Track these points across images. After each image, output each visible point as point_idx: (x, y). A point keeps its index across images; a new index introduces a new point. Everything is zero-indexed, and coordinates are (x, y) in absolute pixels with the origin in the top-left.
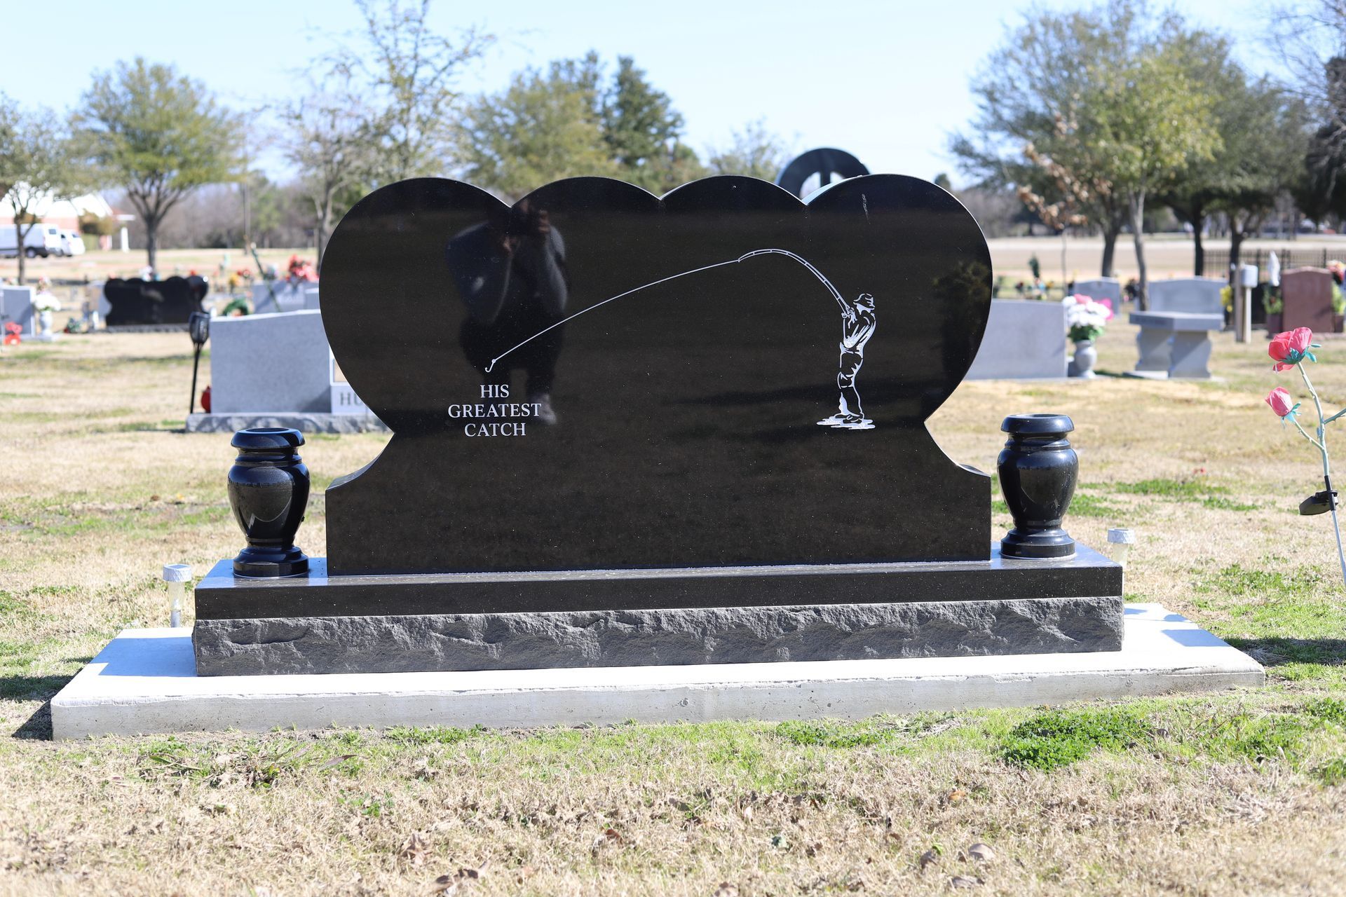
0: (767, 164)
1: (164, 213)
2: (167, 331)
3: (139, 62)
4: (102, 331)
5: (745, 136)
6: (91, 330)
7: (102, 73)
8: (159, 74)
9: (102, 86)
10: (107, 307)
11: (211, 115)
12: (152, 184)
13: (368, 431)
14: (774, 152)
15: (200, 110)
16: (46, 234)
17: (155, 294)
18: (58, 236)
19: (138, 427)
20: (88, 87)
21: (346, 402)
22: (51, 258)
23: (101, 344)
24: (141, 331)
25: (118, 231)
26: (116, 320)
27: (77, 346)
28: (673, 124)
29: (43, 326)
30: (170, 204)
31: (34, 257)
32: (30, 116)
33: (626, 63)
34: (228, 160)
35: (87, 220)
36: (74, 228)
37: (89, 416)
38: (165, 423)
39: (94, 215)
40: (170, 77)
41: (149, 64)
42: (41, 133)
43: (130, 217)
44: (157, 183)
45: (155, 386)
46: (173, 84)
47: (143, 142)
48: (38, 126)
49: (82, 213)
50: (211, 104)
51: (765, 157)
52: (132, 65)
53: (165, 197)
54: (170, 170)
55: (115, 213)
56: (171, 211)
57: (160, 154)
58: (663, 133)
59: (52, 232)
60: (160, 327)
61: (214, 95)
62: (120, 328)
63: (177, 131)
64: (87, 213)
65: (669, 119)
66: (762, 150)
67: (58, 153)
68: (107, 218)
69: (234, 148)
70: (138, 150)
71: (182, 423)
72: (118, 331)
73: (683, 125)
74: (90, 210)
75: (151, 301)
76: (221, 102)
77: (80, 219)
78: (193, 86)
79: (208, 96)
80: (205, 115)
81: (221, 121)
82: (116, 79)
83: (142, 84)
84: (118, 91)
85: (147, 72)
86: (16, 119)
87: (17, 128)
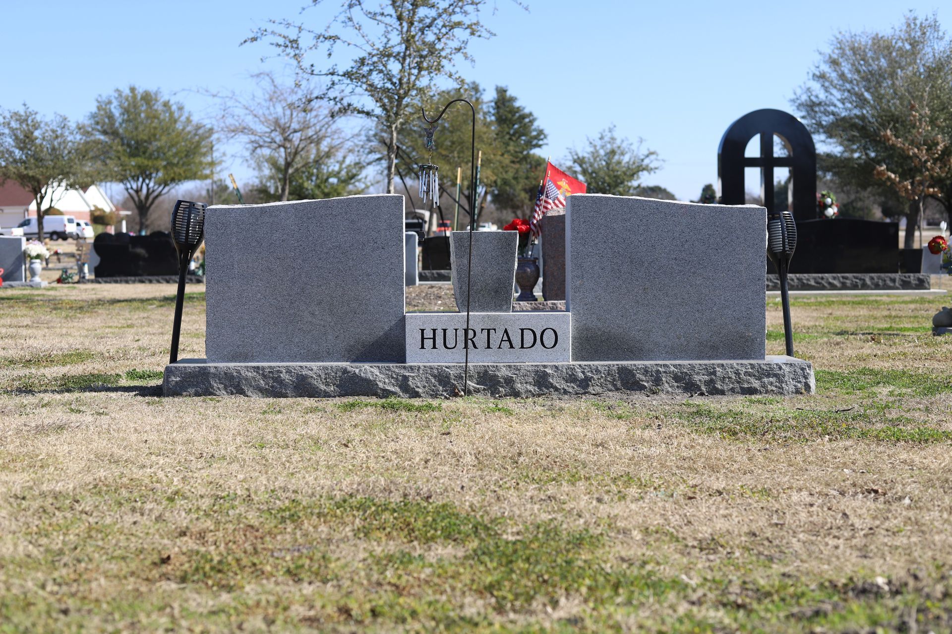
0: (619, 163)
1: (152, 203)
2: (151, 282)
3: (133, 90)
4: (92, 281)
5: (599, 143)
6: (82, 280)
7: (104, 98)
8: (148, 98)
9: (103, 107)
10: (97, 260)
11: (189, 128)
12: (144, 180)
13: (468, 392)
14: (623, 154)
15: (179, 126)
16: (66, 222)
17: (141, 251)
18: (75, 225)
19: (88, 384)
20: (94, 109)
21: (429, 343)
22: (70, 240)
23: (86, 290)
24: (127, 282)
25: (120, 222)
26: (103, 273)
27: (64, 292)
28: (537, 137)
29: (33, 273)
30: (157, 197)
31: (57, 240)
32: (46, 124)
33: (501, 92)
34: (201, 163)
35: (97, 213)
36: (88, 219)
37: (28, 363)
38: (132, 375)
39: (102, 210)
40: (156, 101)
41: (140, 90)
42: (57, 137)
43: (129, 213)
44: (147, 181)
45: (130, 326)
46: (158, 107)
47: (137, 148)
48: (53, 131)
49: (93, 208)
50: (189, 120)
51: (616, 157)
52: (127, 92)
53: (153, 191)
54: (157, 171)
55: (117, 210)
56: (157, 202)
57: (150, 158)
58: (530, 145)
59: (71, 221)
60: (143, 278)
61: (190, 114)
62: (108, 279)
63: (163, 141)
64: (97, 209)
65: (534, 133)
66: (613, 152)
67: (69, 152)
68: (111, 212)
69: (205, 155)
70: (132, 155)
71: (156, 375)
72: (106, 282)
73: (545, 137)
74: (100, 206)
75: (138, 257)
76: (195, 119)
77: (92, 213)
78: (174, 108)
79: (186, 115)
80: (183, 130)
81: (196, 135)
82: (115, 103)
83: (135, 107)
84: (117, 113)
85: (139, 97)
86: (36, 126)
87: (37, 133)
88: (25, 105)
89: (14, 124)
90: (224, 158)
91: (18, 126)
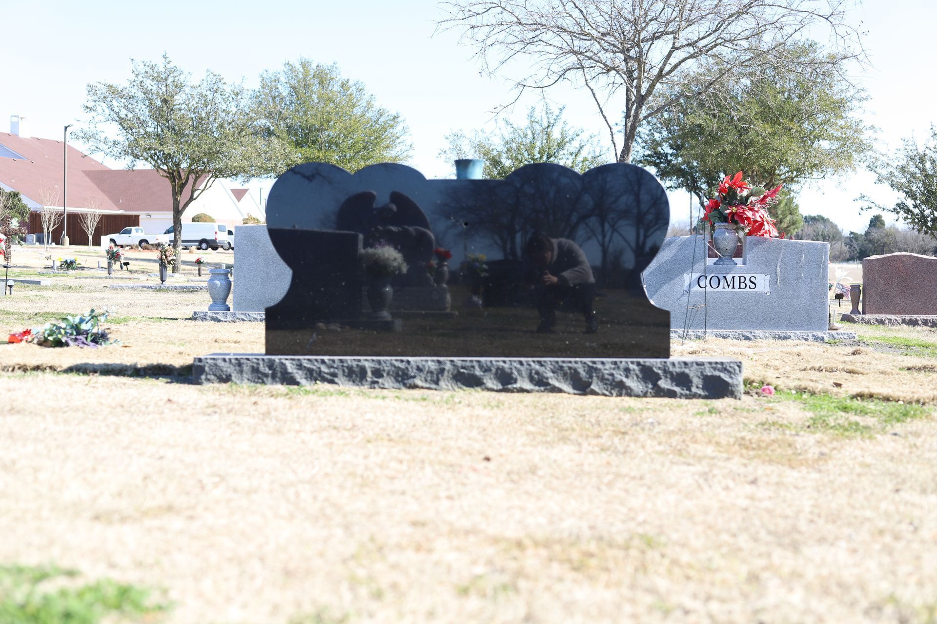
3: (305, 64)
7: (271, 74)
8: (323, 77)
9: (269, 85)
11: (369, 114)
15: (358, 111)
16: (217, 230)
18: (226, 233)
20: (257, 87)
32: (193, 86)
40: (332, 79)
41: (313, 66)
42: (206, 104)
46: (334, 87)
48: (202, 96)
50: (369, 106)
52: (298, 66)
57: (319, 148)
61: (372, 98)
63: (337, 130)
70: (299, 143)
78: (353, 90)
79: (366, 97)
80: (363, 115)
81: (376, 122)
82: (283, 79)
83: (306, 86)
84: (284, 91)
85: (312, 73)
86: (179, 87)
87: (179, 99)
88: (165, 57)
89: (149, 83)
90: (411, 153)
91: (155, 88)
